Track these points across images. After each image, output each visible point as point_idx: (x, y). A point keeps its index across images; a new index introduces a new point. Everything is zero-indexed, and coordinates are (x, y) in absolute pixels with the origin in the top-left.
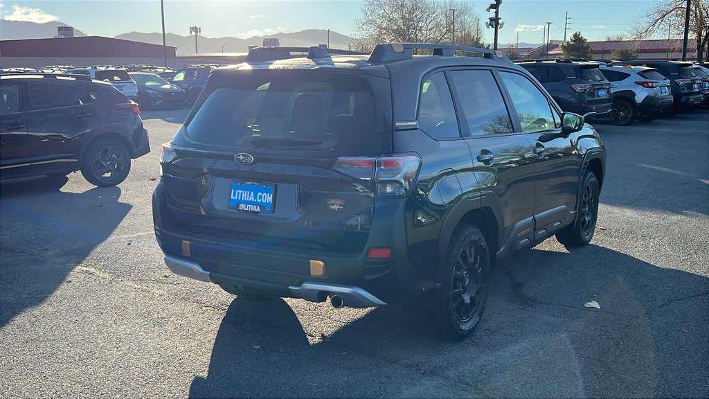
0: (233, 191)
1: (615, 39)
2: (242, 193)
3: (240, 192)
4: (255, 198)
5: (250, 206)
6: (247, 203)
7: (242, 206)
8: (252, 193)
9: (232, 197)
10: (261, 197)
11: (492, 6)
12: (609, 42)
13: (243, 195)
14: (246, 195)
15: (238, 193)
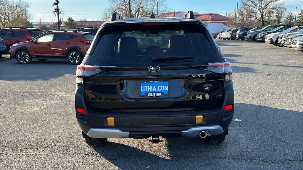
0: (141, 87)
1: (84, 21)
2: (147, 88)
3: (146, 87)
4: (157, 88)
5: (155, 93)
6: (152, 92)
7: (149, 94)
8: (154, 87)
9: (141, 90)
10: (160, 88)
11: (55, 4)
12: (81, 22)
13: (149, 88)
14: (150, 88)
15: (145, 88)
